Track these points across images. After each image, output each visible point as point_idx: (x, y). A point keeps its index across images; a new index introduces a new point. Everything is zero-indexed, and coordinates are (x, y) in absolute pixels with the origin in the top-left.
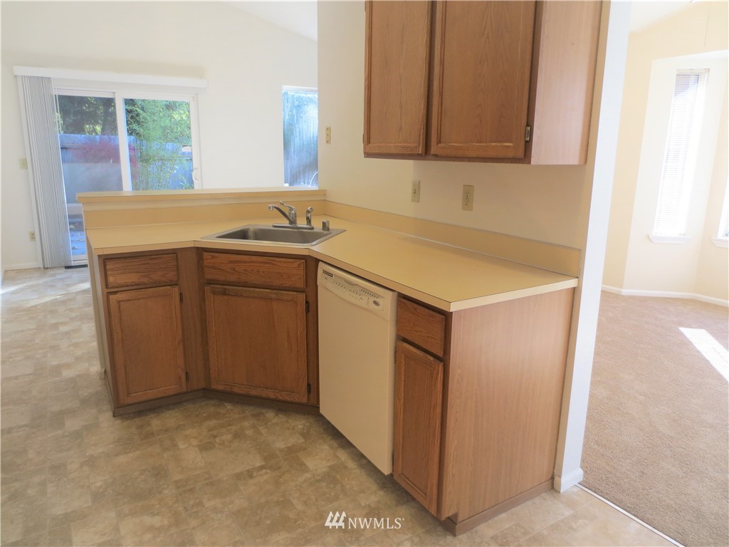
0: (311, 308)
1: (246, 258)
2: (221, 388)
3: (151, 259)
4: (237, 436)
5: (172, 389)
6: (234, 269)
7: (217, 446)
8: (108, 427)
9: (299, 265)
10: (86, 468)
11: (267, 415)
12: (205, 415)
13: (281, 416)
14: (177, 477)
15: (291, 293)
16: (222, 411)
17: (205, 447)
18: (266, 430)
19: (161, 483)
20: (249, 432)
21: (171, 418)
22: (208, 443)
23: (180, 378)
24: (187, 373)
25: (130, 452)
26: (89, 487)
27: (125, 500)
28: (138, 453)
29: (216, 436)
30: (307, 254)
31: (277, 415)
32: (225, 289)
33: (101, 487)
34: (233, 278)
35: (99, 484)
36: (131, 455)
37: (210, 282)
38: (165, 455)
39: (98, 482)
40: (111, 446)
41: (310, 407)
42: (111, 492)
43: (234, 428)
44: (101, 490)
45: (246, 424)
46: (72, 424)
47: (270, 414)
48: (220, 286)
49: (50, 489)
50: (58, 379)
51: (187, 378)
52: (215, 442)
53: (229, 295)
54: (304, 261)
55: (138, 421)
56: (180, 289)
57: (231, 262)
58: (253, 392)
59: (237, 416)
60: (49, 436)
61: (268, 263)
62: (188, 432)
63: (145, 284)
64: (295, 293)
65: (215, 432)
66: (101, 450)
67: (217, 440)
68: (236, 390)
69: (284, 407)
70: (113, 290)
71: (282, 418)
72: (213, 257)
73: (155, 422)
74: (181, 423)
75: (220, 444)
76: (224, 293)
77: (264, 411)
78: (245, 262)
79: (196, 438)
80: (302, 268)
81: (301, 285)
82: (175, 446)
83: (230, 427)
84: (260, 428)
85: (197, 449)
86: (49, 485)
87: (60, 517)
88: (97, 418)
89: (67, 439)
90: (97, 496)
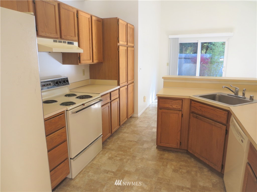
0: (227, 132)
1: (205, 106)
2: (191, 152)
3: (173, 100)
4: (188, 172)
5: (174, 146)
6: (201, 109)
7: (179, 172)
8: (154, 150)
9: (225, 113)
10: (140, 160)
11: (204, 170)
12: (182, 159)
13: (210, 172)
14: (160, 176)
15: (220, 124)
16: (189, 161)
17: (175, 171)
18: (200, 175)
19: (154, 176)
20: (193, 173)
21: (171, 156)
22: (177, 170)
23: (178, 143)
24: (181, 142)
25: (153, 161)
26: (137, 166)
27: (142, 175)
28: (155, 162)
29: (181, 169)
30: (229, 110)
31: (208, 171)
32: (197, 116)
33: (139, 168)
34: (200, 113)
35: (139, 167)
36: (153, 162)
37: (193, 112)
38: (161, 167)
39: (140, 166)
40: (150, 157)
41: (221, 174)
42: (141, 171)
43: (189, 169)
44: (139, 169)
45: (194, 169)
46: (146, 146)
47: (206, 170)
48: (195, 115)
49: (129, 162)
50: (151, 131)
51: (180, 144)
52: (179, 170)
53: (198, 118)
54: (227, 112)
55: (162, 152)
56: (182, 112)
57: (200, 106)
58: (201, 159)
59: (193, 165)
60: (138, 147)
61: (213, 110)
62: (173, 163)
63: (171, 108)
64: (222, 125)
65: (181, 167)
66: (147, 157)
67: (180, 170)
68: (195, 155)
69: (212, 170)
70: (160, 108)
71: (209, 174)
72: (195, 103)
73: (166, 155)
74: (174, 159)
75: (180, 172)
76: (196, 117)
77: (204, 167)
78: (205, 108)
79: (174, 166)
80: (226, 115)
81: (225, 122)
82: (167, 166)
83: (188, 168)
84: (198, 173)
85: (172, 170)
86: (129, 161)
87: (126, 171)
88: (152, 147)
89: (142, 149)
90: (137, 170)
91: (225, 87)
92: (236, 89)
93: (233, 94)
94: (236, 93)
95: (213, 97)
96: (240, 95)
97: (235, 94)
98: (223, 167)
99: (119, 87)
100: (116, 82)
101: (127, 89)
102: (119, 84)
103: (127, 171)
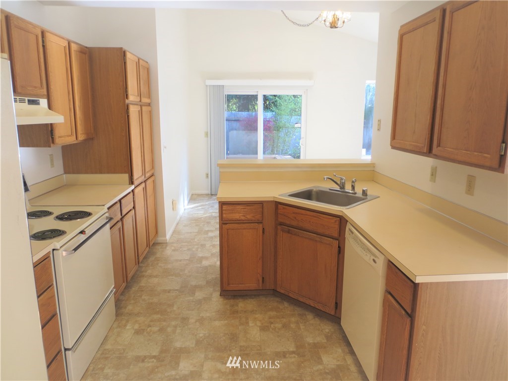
0: (341, 250)
1: (303, 212)
2: (282, 291)
3: (248, 206)
4: (285, 326)
5: (253, 286)
6: (295, 218)
7: (271, 330)
8: (216, 301)
9: (336, 221)
10: (198, 324)
11: (308, 317)
12: (270, 307)
13: (317, 319)
14: (242, 344)
15: (329, 239)
16: (281, 307)
17: (264, 329)
18: (304, 327)
19: (233, 345)
20: (293, 326)
21: (249, 304)
22: (267, 326)
23: (259, 280)
24: (263, 278)
25: (222, 320)
26: (196, 335)
27: (211, 349)
28: (226, 322)
29: (272, 323)
30: (341, 215)
31: (314, 318)
32: (289, 230)
33: (201, 337)
34: (294, 223)
35: (201, 335)
36: (222, 322)
37: (281, 224)
38: (240, 327)
39: (202, 333)
40: (214, 314)
41: (335, 317)
42: (206, 342)
43: (285, 320)
44: (201, 339)
45: (293, 319)
46: (199, 295)
47: (310, 316)
48: (287, 227)
49: (178, 330)
50: (199, 265)
51: (263, 281)
52: (271, 326)
53: (291, 233)
54: (339, 219)
55: (232, 301)
56: (263, 226)
57: (294, 213)
58: (301, 299)
59: (289, 312)
60: (186, 299)
61: (315, 217)
62: (257, 316)
63: (243, 220)
64: (331, 240)
65: (272, 320)
66: (208, 315)
67: (272, 326)
68: (291, 295)
69: (320, 314)
70: (225, 222)
71: (317, 321)
72: (284, 208)
73: (241, 304)
74: (255, 309)
75: (273, 329)
76: (289, 232)
77: (307, 313)
78: (302, 214)
79: (260, 321)
80: (337, 223)
81: (336, 235)
82: (247, 323)
83: (282, 319)
84: (301, 325)
85: (259, 328)
86: (178, 328)
87: (178, 349)
88: (212, 294)
89: (194, 303)
90: (198, 342)
91: (328, 178)
92: (342, 179)
93: (338, 188)
94: (342, 186)
95: (307, 195)
96: (348, 188)
97: (341, 188)
98: (338, 305)
99: (133, 187)
100: (126, 176)
101: (145, 189)
102: (131, 182)
103: (181, 348)
